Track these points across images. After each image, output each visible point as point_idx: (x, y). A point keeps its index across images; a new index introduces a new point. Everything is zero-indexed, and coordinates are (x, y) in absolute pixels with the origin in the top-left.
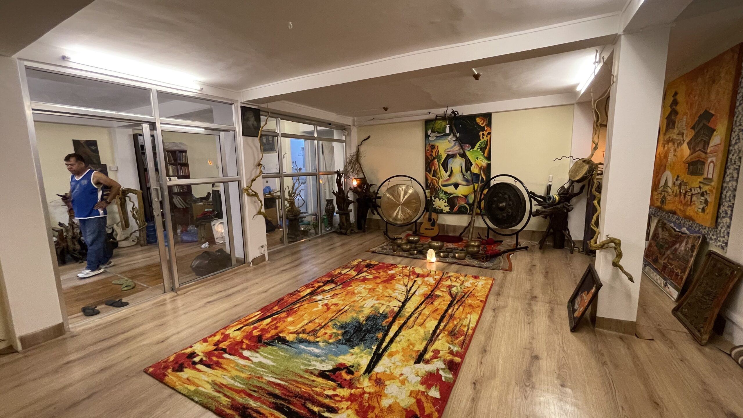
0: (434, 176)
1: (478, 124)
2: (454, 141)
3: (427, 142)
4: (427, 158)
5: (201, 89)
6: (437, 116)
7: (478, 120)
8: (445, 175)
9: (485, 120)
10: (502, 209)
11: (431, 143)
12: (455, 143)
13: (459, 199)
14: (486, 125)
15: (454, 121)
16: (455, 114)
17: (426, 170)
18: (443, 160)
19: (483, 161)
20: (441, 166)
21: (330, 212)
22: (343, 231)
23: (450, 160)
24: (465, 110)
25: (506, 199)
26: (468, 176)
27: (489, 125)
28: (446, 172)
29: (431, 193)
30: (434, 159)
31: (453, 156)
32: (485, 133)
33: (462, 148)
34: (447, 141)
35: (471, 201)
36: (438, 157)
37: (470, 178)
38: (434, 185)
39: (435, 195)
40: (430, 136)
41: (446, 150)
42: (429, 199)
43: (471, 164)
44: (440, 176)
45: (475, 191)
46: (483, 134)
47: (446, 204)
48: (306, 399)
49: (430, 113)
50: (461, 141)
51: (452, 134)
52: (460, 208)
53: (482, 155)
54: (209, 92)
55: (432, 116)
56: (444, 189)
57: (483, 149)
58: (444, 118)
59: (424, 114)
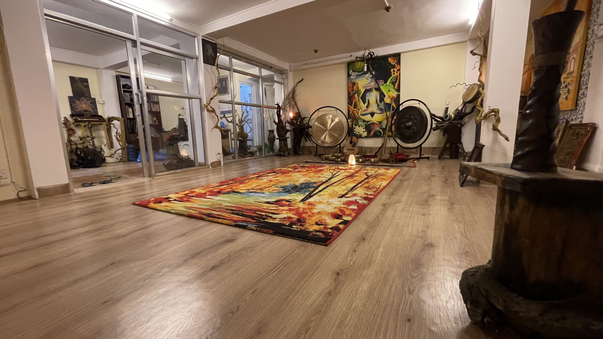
0: (354, 107)
1: (390, 63)
2: (370, 78)
3: (349, 80)
4: (349, 93)
5: (171, 19)
6: (357, 57)
7: (390, 60)
8: (363, 106)
9: (396, 59)
10: (408, 128)
11: (353, 81)
12: (371, 80)
13: (375, 125)
14: (396, 63)
15: (370, 61)
16: (371, 56)
17: (348, 104)
18: (362, 94)
19: (394, 93)
20: (360, 99)
21: (272, 140)
22: (282, 153)
23: (368, 94)
24: (380, 52)
25: (412, 119)
26: (382, 106)
27: (399, 63)
28: (364, 104)
29: (352, 122)
30: (355, 93)
31: (370, 90)
32: (396, 70)
33: (377, 83)
34: (365, 78)
35: (384, 126)
36: (358, 92)
37: (383, 107)
38: (354, 115)
39: (356, 123)
40: (351, 75)
41: (364, 86)
42: (351, 126)
43: (385, 96)
44: (359, 107)
45: (387, 118)
46: (394, 71)
47: (364, 130)
48: (256, 211)
49: (351, 56)
50: (376, 78)
51: (369, 73)
52: (375, 132)
53: (393, 88)
54: (177, 24)
55: (353, 58)
56: (363, 117)
57: (393, 83)
58: (362, 59)
59: (347, 57)
